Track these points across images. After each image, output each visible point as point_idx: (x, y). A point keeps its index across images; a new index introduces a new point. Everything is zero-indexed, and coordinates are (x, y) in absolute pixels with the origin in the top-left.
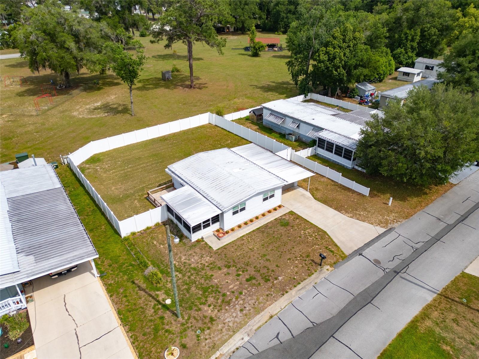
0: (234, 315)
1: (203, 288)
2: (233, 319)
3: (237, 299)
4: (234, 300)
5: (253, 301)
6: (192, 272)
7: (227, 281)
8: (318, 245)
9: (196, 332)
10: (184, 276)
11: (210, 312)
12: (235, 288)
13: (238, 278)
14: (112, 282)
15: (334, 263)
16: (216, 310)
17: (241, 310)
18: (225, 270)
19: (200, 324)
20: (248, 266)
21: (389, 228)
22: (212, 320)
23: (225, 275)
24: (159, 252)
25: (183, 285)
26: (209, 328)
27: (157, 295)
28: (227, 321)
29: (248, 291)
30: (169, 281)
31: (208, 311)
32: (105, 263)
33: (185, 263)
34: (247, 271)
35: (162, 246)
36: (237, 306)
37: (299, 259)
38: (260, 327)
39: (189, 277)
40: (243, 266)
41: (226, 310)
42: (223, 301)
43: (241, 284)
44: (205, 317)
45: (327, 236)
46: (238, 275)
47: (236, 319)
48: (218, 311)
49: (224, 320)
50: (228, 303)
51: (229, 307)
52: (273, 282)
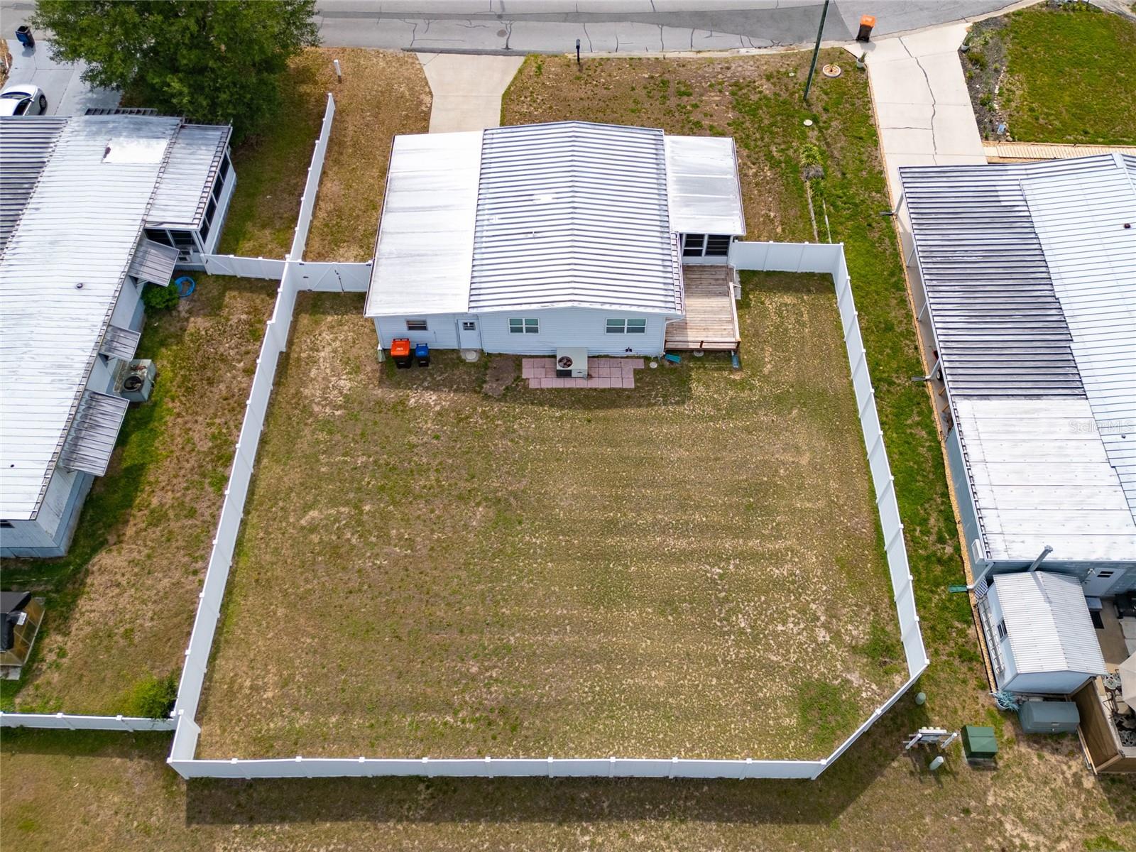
0: (740, 69)
1: (754, 116)
2: (745, 66)
3: (723, 82)
4: (726, 84)
5: (706, 69)
6: (753, 143)
7: (716, 108)
8: (543, 84)
9: (795, 76)
10: (768, 146)
11: (765, 87)
12: (712, 94)
13: (698, 103)
14: (874, 194)
15: (556, 56)
16: (756, 84)
17: (728, 68)
18: (707, 122)
19: (786, 80)
20: (671, 111)
21: (409, 53)
22: (769, 78)
23: (711, 116)
24: (782, 205)
25: (777, 133)
26: (778, 72)
27: (818, 139)
28: (753, 68)
29: (701, 83)
30: (792, 150)
31: (766, 88)
32: (877, 235)
33: (754, 164)
34: (679, 105)
35: (772, 214)
36: (729, 75)
37: (595, 83)
38: (720, 51)
39: (762, 139)
40: (676, 114)
41: (744, 79)
42: (741, 89)
43: (702, 95)
44: (774, 84)
45: (512, 89)
46: (695, 106)
47: (741, 64)
48: (754, 82)
49: (755, 71)
50: (736, 84)
51: (738, 80)
52: (660, 76)
